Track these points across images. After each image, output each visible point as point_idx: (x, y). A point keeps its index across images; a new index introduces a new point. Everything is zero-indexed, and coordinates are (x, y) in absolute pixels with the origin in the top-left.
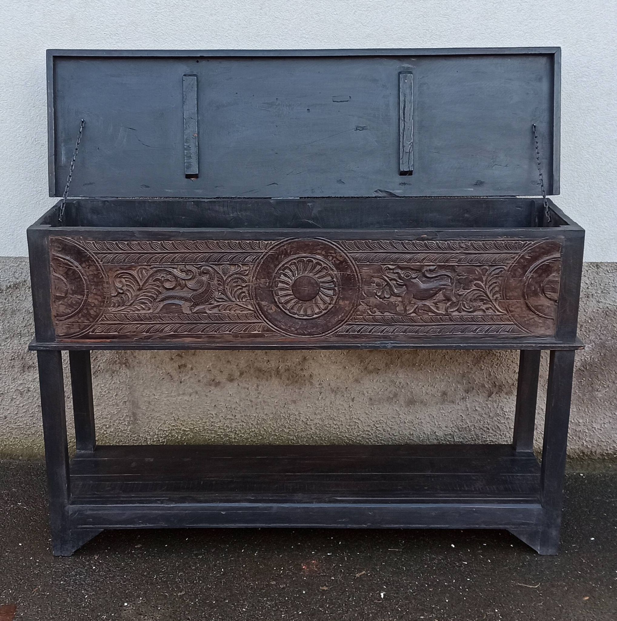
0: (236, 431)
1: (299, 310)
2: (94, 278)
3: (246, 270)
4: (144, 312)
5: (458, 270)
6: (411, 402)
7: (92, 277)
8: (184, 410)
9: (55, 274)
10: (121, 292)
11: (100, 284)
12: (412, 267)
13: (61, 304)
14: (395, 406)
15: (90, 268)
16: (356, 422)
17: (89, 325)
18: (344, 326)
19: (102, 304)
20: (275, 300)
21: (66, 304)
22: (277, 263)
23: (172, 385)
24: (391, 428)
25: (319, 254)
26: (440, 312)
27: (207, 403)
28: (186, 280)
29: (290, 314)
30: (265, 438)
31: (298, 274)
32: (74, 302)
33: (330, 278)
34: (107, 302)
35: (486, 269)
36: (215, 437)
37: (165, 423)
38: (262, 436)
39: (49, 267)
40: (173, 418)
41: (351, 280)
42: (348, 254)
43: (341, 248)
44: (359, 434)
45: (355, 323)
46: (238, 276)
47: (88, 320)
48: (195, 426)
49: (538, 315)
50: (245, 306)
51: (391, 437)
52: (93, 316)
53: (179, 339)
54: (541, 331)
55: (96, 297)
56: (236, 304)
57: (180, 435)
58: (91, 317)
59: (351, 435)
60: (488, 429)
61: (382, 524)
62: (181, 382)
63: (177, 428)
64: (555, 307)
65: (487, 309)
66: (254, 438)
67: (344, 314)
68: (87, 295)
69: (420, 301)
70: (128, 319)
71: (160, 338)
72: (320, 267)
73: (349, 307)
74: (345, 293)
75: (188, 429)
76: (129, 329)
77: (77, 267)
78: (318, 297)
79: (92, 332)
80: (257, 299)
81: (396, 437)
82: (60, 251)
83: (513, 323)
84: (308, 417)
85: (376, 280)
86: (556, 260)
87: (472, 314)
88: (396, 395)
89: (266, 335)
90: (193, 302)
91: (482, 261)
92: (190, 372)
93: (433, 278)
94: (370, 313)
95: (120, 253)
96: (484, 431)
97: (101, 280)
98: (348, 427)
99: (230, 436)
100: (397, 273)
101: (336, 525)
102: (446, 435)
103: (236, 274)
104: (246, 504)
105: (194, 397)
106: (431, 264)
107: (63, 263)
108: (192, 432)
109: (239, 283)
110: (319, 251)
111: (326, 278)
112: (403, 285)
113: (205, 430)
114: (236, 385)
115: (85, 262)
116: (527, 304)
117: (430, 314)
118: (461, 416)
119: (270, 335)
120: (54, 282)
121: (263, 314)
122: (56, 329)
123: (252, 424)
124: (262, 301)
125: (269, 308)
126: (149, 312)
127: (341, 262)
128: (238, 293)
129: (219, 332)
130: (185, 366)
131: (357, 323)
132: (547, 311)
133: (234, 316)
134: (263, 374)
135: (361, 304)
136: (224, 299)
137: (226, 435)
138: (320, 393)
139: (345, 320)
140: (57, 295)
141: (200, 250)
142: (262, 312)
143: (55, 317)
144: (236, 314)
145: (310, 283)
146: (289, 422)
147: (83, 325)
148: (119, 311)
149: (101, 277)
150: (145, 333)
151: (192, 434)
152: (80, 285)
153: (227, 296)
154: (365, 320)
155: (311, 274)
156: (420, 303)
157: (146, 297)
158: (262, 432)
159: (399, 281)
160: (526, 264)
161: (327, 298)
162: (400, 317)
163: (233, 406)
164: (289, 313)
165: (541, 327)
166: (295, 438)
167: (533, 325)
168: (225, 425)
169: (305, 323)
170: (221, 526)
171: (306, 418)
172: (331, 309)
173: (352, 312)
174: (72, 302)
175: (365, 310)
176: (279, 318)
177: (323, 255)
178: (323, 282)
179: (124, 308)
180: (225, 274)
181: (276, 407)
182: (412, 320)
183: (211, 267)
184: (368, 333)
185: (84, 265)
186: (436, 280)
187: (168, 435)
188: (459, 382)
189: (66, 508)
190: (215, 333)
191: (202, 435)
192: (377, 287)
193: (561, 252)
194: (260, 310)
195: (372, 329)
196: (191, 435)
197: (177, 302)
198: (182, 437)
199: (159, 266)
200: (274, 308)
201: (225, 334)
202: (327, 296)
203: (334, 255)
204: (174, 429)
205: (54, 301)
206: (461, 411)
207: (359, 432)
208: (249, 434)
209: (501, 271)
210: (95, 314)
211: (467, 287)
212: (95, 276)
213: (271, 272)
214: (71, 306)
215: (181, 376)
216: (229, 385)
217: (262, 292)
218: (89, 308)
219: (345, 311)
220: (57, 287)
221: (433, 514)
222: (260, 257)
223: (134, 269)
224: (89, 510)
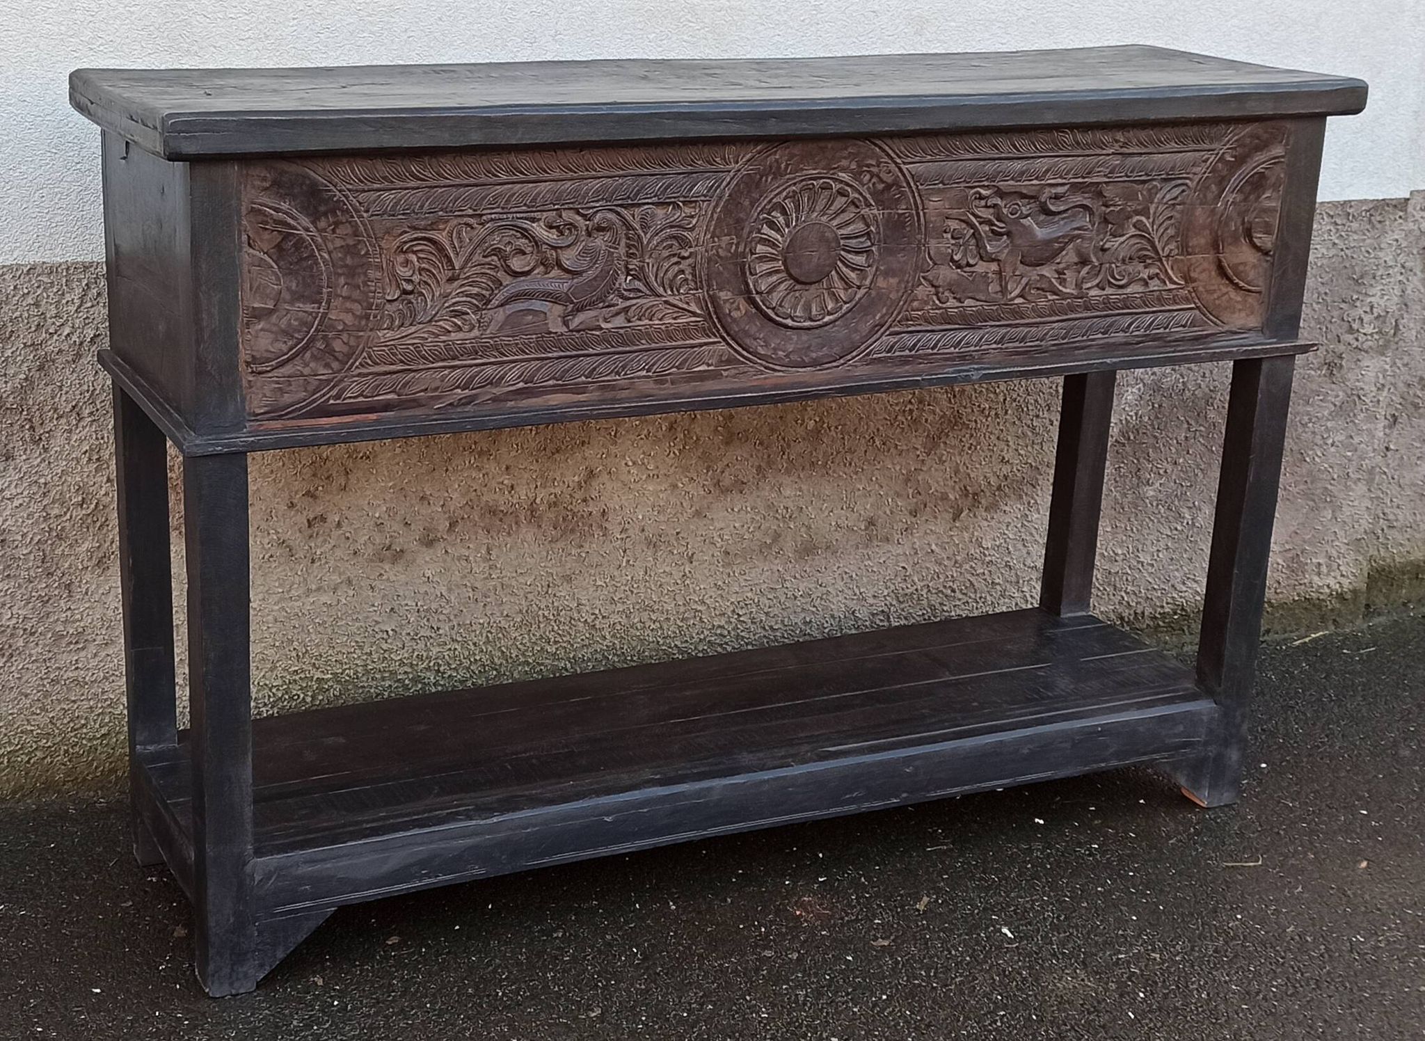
0: (439, 665)
1: (794, 308)
2: (346, 256)
3: (692, 217)
4: (461, 335)
5: (1109, 192)
6: (807, 550)
7: (340, 255)
8: (320, 629)
9: (251, 251)
10: (409, 288)
11: (359, 270)
12: (1025, 191)
13: (262, 330)
14: (776, 562)
15: (338, 231)
16: (697, 611)
17: (329, 381)
18: (884, 338)
19: (363, 322)
20: (747, 284)
21: (274, 329)
22: (758, 196)
23: (291, 570)
24: (767, 614)
25: (844, 170)
26: (1068, 291)
27: (373, 606)
28: (561, 248)
29: (777, 319)
30: (505, 674)
31: (797, 221)
32: (296, 323)
33: (860, 226)
34: (375, 317)
35: (1156, 186)
36: (390, 686)
37: (272, 670)
38: (496, 670)
39: (240, 231)
40: (294, 654)
41: (904, 228)
42: (904, 167)
43: (890, 152)
44: (702, 637)
45: (906, 329)
46: (673, 231)
47: (327, 365)
48: (345, 667)
49: (1237, 284)
50: (685, 306)
51: (766, 634)
52: (340, 357)
53: (534, 400)
54: (1239, 320)
55: (348, 305)
56: (666, 302)
57: (310, 694)
58: (337, 359)
59: (687, 641)
60: (953, 591)
61: (929, 792)
62: (313, 561)
63: (303, 676)
64: (1265, 264)
65: (1151, 278)
66: (480, 678)
67: (887, 310)
68: (329, 302)
69: (1031, 268)
70: (424, 357)
71: (495, 399)
72: (844, 199)
73: (898, 291)
74: (890, 258)
75: (330, 676)
76: (425, 379)
77: (307, 230)
78: (833, 272)
79: (337, 397)
80: (709, 286)
81: (778, 634)
82: (266, 189)
83: (1193, 306)
84: (597, 612)
85: (953, 225)
86: (1276, 161)
87: (1125, 291)
88: (777, 537)
89: (725, 374)
90: (572, 302)
91: (1152, 171)
92: (336, 533)
93: (1059, 213)
94: (937, 302)
95: (413, 189)
96: (946, 596)
97: (364, 260)
98: (681, 624)
99: (426, 680)
100: (995, 206)
101: (838, 809)
102: (873, 615)
103: (672, 227)
104: (655, 789)
105: (346, 594)
106: (1060, 181)
107: (275, 220)
108: (339, 682)
109: (675, 250)
110: (844, 163)
111: (852, 227)
112: (1001, 234)
113: (368, 672)
114: (440, 552)
115: (325, 214)
116: (1220, 261)
117: (1050, 297)
118: (904, 568)
119: (733, 372)
120: (249, 272)
121: (720, 321)
122: (248, 397)
123: (475, 644)
124: (721, 290)
125: (734, 305)
126: (472, 334)
127: (888, 187)
128: (670, 274)
129: (625, 374)
130: (323, 519)
131: (910, 329)
132: (1252, 275)
133: (659, 331)
134: (501, 520)
135: (922, 284)
136: (640, 291)
137: (415, 680)
138: (625, 552)
139: (888, 324)
140: (256, 305)
141: (595, 171)
142: (717, 318)
143: (248, 364)
144: (663, 327)
145: (822, 239)
146: (556, 628)
147: (314, 382)
148: (403, 337)
149: (363, 253)
150: (459, 391)
151: (339, 686)
152: (312, 276)
153: (647, 284)
154: (926, 321)
155: (824, 219)
156: (1034, 274)
157: (464, 299)
158: (496, 660)
159: (997, 223)
160: (1225, 173)
161: (853, 275)
162: (995, 308)
163: (434, 606)
164: (774, 317)
165: (1240, 310)
166: (569, 666)
167: (1226, 308)
168: (416, 654)
169: (805, 338)
170: (603, 851)
171: (593, 614)
172: (860, 299)
173: (901, 303)
174: (289, 324)
175: (928, 295)
176: (753, 330)
177: (852, 171)
178: (848, 238)
179: (413, 329)
180: (645, 227)
181: (529, 595)
182: (1017, 313)
183: (618, 214)
184: (930, 351)
185: (322, 224)
186: (1063, 219)
187: (281, 698)
188: (898, 495)
189: (248, 869)
190: (617, 377)
191: (363, 687)
192: (953, 242)
193: (1287, 144)
194: (716, 313)
195: (939, 341)
196: (335, 689)
197: (537, 305)
198: (313, 697)
199: (501, 216)
200: (743, 306)
201: (639, 377)
202: (853, 270)
203: (875, 170)
204: (295, 681)
205: (247, 324)
206: (903, 558)
207: (703, 632)
208: (468, 668)
209: (1183, 191)
210: (345, 349)
211: (1120, 231)
212: (349, 250)
213: (742, 219)
214: (287, 333)
215: (313, 545)
216: (426, 555)
217: (721, 268)
218: (330, 335)
219: (888, 303)
220: (255, 286)
221: (1026, 751)
222: (724, 183)
223: (441, 227)
224: (305, 863)
